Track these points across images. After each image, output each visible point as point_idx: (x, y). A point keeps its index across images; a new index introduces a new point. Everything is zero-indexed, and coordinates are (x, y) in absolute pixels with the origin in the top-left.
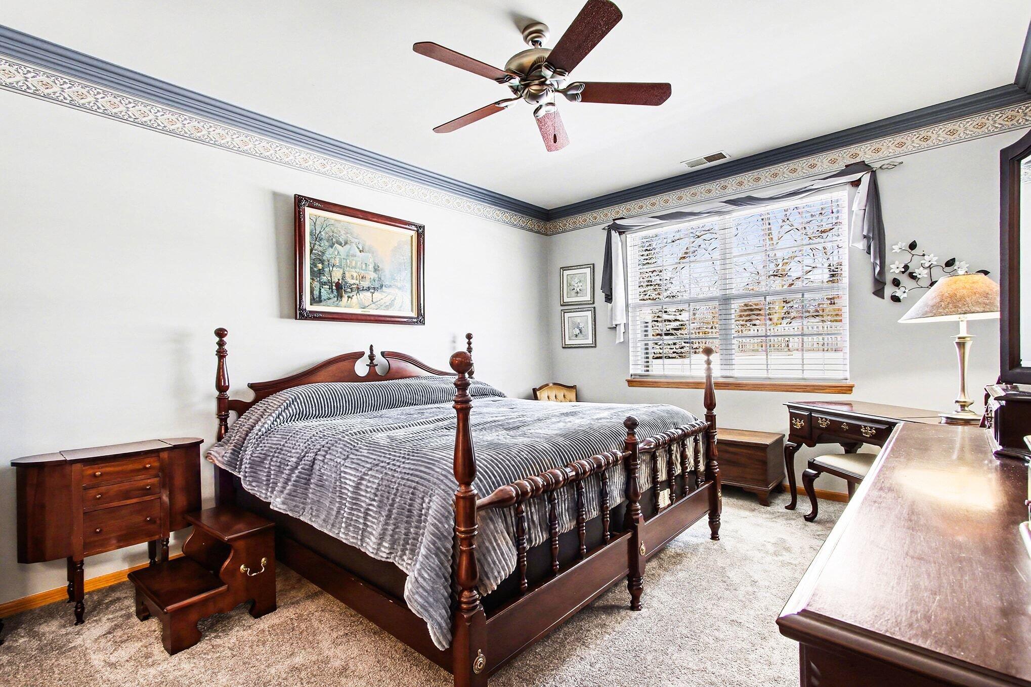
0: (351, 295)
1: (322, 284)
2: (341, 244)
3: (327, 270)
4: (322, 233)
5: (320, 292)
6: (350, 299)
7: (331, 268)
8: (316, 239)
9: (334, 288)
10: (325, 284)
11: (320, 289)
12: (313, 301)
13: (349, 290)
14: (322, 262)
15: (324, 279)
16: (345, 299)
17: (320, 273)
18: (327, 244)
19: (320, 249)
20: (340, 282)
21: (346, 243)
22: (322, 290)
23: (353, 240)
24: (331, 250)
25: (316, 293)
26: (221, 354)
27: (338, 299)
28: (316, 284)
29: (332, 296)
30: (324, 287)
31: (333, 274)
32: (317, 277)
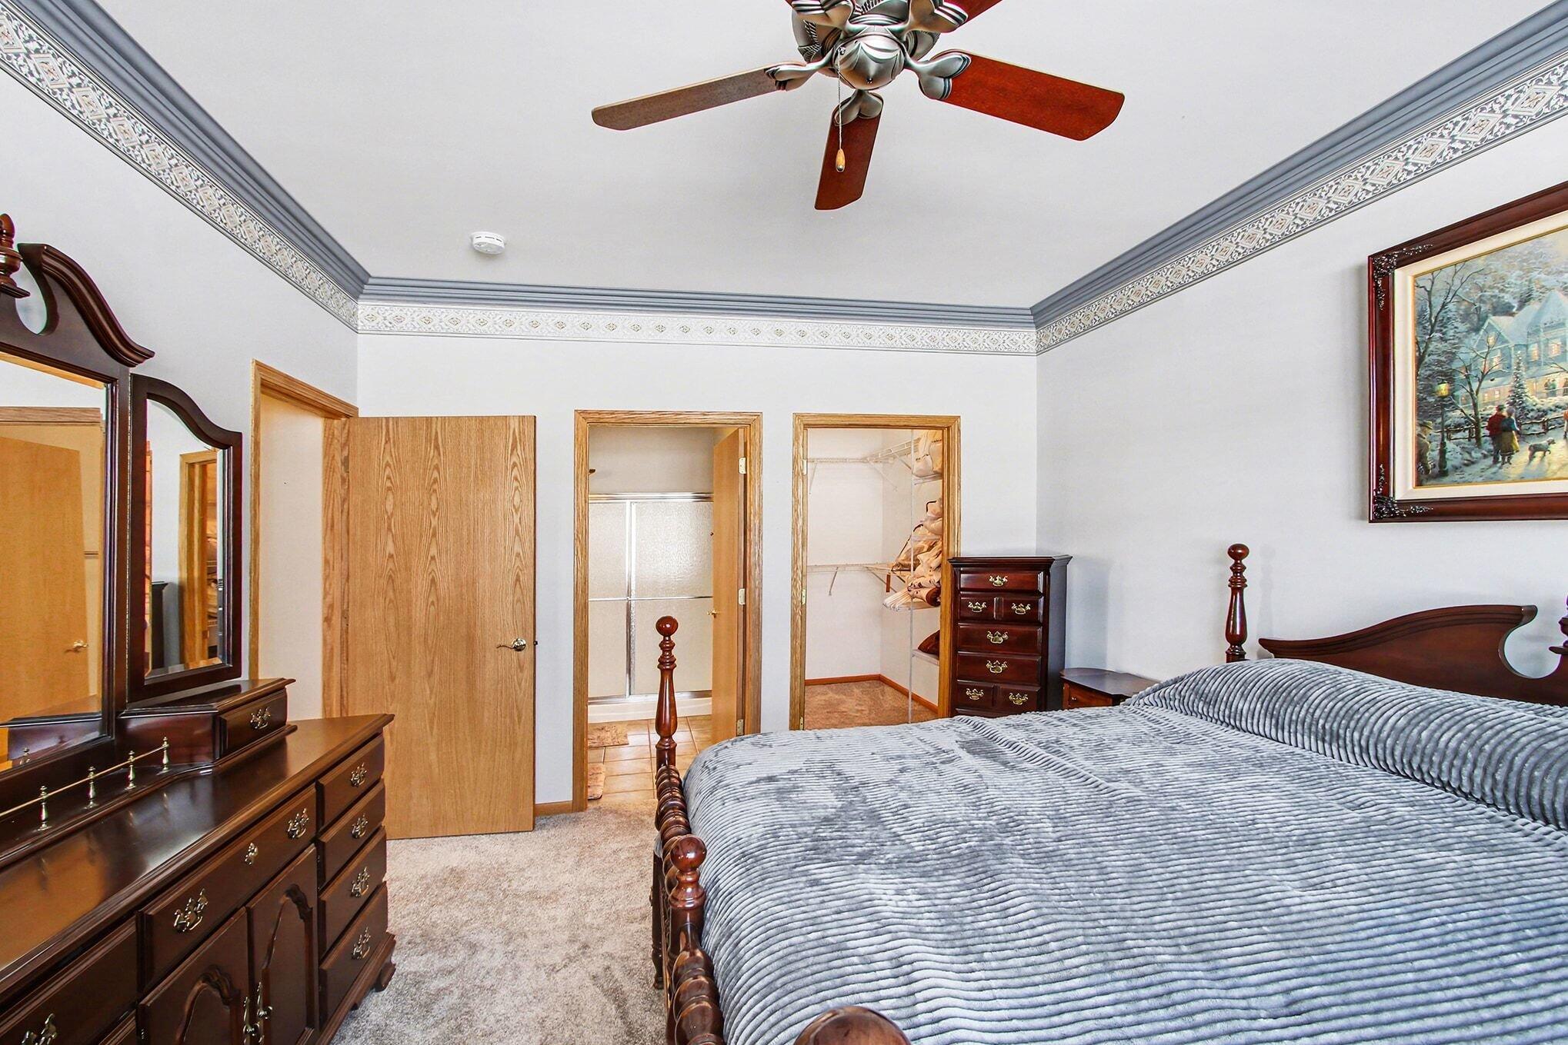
0: (1544, 442)
1: (1448, 431)
2: (1507, 311)
3: (1461, 393)
4: (1451, 306)
5: (1443, 452)
6: (1539, 454)
7: (1475, 386)
8: (1433, 326)
9: (1484, 432)
10: (1458, 428)
11: (1443, 444)
12: (1423, 475)
13: (1538, 429)
14: (1449, 377)
15: (1455, 416)
16: (1521, 456)
17: (1443, 406)
18: (1462, 327)
19: (1442, 346)
20: (1505, 413)
21: (1524, 301)
22: (1450, 445)
23: (1551, 281)
24: (1474, 339)
25: (1433, 455)
26: (1237, 585)
27: (1496, 461)
28: (1433, 434)
29: (1476, 455)
30: (1454, 436)
31: (1481, 398)
32: (1433, 417)
